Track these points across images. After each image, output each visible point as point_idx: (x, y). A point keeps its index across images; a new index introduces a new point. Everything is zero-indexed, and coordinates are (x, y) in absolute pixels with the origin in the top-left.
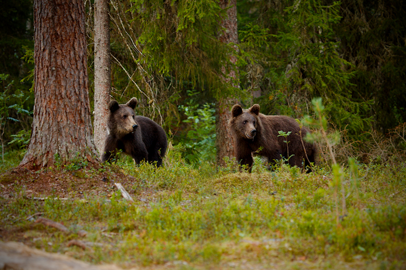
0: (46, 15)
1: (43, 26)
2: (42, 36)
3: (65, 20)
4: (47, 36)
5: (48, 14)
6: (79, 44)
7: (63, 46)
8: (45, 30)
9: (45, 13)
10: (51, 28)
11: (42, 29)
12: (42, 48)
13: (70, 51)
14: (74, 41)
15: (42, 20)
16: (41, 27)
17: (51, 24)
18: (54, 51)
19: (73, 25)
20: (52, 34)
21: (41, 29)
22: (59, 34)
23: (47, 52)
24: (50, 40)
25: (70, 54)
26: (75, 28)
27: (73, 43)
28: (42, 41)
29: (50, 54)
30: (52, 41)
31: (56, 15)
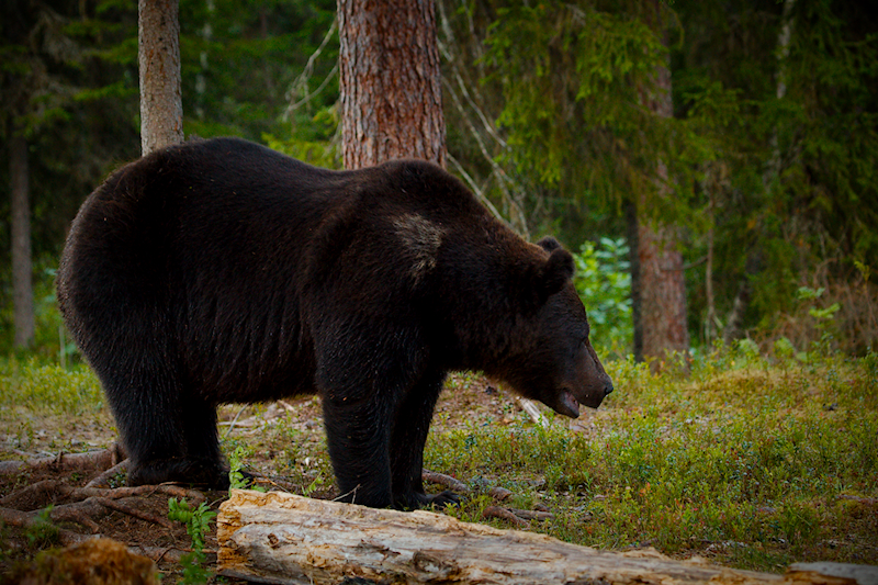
0: (366, 69)
1: (360, 90)
2: (359, 112)
3: (405, 78)
4: (369, 112)
5: (370, 67)
6: (432, 125)
7: (401, 131)
8: (366, 99)
9: (363, 65)
10: (377, 96)
11: (359, 97)
12: (360, 135)
13: (414, 139)
14: (422, 120)
15: (359, 79)
16: (356, 92)
17: (376, 87)
18: (384, 140)
19: (419, 89)
20: (380, 108)
21: (356, 98)
22: (393, 106)
23: (370, 142)
24: (375, 118)
25: (414, 145)
26: (424, 94)
27: (421, 125)
28: (359, 122)
29: (376, 145)
30: (380, 121)
31: (385, 69)
